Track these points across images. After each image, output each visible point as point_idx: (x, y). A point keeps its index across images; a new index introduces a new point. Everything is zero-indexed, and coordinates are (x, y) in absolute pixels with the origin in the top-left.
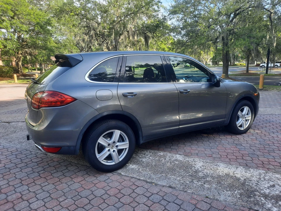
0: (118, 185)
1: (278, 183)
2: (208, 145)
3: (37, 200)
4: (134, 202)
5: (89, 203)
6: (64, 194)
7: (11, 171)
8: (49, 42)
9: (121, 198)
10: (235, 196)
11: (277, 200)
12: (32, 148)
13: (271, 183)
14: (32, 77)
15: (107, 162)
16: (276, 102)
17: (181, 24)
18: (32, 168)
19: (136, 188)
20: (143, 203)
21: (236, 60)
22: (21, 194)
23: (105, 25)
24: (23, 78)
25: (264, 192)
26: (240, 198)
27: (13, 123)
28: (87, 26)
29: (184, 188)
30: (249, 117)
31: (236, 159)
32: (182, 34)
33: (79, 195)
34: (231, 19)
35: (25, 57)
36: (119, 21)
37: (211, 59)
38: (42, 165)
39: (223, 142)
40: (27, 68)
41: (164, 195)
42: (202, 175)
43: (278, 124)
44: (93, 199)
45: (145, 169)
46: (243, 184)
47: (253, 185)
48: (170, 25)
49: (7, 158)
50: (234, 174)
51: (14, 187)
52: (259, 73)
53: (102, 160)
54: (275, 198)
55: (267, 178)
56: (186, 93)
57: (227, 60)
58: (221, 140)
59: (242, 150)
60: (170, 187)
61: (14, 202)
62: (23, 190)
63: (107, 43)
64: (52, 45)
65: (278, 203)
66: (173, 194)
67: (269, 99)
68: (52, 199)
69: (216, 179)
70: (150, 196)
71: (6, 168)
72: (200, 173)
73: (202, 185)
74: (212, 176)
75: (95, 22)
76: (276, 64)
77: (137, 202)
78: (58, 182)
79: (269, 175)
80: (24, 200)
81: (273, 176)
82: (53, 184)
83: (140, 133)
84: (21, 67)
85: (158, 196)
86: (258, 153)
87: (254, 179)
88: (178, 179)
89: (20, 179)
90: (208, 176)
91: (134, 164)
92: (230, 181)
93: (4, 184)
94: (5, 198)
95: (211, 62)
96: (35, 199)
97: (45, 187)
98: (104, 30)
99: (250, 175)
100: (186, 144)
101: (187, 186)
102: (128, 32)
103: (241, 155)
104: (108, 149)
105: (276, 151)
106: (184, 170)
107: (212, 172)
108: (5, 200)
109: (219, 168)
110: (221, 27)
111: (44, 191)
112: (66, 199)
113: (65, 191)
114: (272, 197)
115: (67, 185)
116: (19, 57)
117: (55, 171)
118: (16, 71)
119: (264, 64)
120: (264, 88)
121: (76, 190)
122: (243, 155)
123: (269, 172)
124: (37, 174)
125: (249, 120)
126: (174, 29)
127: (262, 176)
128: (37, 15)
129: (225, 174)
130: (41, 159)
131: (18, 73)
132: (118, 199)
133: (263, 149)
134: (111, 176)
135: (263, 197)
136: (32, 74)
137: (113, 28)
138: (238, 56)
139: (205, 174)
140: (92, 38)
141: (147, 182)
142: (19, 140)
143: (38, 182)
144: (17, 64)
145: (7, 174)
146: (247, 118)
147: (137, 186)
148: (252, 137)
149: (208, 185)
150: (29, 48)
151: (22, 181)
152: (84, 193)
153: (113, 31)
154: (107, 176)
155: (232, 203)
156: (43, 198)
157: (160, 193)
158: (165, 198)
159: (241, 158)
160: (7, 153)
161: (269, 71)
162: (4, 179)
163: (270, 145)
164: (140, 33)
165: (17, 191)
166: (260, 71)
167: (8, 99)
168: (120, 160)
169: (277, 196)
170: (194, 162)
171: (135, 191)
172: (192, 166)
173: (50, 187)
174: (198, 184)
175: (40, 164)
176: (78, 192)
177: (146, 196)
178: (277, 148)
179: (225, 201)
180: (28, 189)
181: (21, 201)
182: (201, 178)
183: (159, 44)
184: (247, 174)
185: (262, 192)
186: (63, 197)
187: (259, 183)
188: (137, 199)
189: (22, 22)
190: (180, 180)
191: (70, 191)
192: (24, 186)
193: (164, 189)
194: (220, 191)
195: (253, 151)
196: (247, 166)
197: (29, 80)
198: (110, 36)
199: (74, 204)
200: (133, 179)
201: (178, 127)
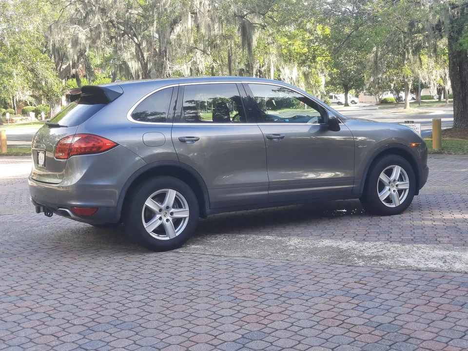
15: (158, 236)
30: (405, 185)
31: (354, 236)
50: (338, 246)
53: (151, 232)
56: (278, 139)
70: (216, 262)
73: (287, 254)
74: (306, 248)
81: (391, 245)
83: (206, 196)
90: (301, 248)
91: (198, 244)
92: (327, 250)
103: (367, 233)
104: (160, 216)
107: (309, 246)
109: (321, 243)
122: (370, 232)
123: (389, 243)
125: (405, 190)
129: (324, 246)
132: (175, 265)
135: (357, 257)
139: (298, 247)
141: (214, 255)
146: (400, 187)
149: (295, 253)
168: (177, 234)
172: (283, 243)
177: (210, 262)
184: (356, 245)
185: (361, 255)
196: (363, 240)
201: (266, 192)
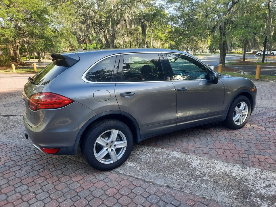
0: (116, 185)
1: (274, 182)
2: (205, 141)
3: (37, 200)
4: (132, 203)
5: (88, 204)
6: (64, 194)
7: (11, 169)
8: (47, 31)
9: (120, 198)
10: (231, 197)
11: (273, 201)
12: (31, 144)
13: (267, 183)
14: (30, 66)
15: (105, 161)
16: (272, 93)
17: (179, 13)
18: (32, 166)
19: (134, 188)
20: (141, 204)
21: (232, 48)
22: (21, 194)
23: (102, 13)
24: (21, 67)
25: (260, 192)
26: (236, 199)
27: (12, 117)
28: (84, 15)
29: (181, 188)
30: (246, 112)
31: (232, 157)
32: (180, 23)
33: (78, 196)
34: (229, 7)
35: (23, 46)
36: (116, 10)
37: (208, 47)
38: (40, 163)
39: (220, 137)
40: (25, 56)
41: (162, 196)
42: (199, 174)
43: (275, 118)
44: (92, 200)
45: (142, 167)
46: (240, 184)
47: (249, 185)
48: (167, 14)
49: (6, 155)
50: (230, 172)
51: (14, 187)
52: (255, 61)
53: (101, 160)
54: (271, 199)
55: (263, 177)
56: (184, 90)
57: (224, 49)
58: (217, 135)
59: (239, 146)
60: (168, 187)
61: (14, 203)
62: (23, 190)
63: (104, 32)
64: (49, 34)
65: (274, 204)
66: (171, 194)
67: (266, 90)
68: (52, 200)
69: (213, 178)
70: (148, 197)
71: (5, 166)
72: (197, 172)
73: (199, 185)
74: (209, 175)
75: (91, 11)
76: (272, 52)
77: (135, 203)
78: (57, 182)
79: (265, 174)
80: (24, 201)
81: (269, 174)
82: (52, 183)
83: (138, 132)
84: (18, 56)
85: (156, 197)
86: (255, 150)
87: (251, 178)
88: (176, 178)
89: (20, 178)
90: (205, 175)
91: (132, 162)
92: (226, 180)
93: (4, 183)
94: (5, 199)
95: (208, 50)
96: (34, 200)
97: (45, 186)
98: (101, 19)
99: (246, 173)
100: (183, 139)
101: (184, 186)
102: (125, 20)
103: (238, 152)
104: (107, 148)
105: (272, 148)
106: (181, 168)
107: (209, 171)
108: (5, 201)
109: (216, 166)
110: (219, 16)
111: (44, 191)
112: (65, 200)
113: (64, 191)
114: (268, 198)
115: (66, 185)
116: (17, 46)
117: (54, 169)
118: (14, 60)
119: (260, 52)
120: (260, 78)
121: (75, 190)
122: (240, 151)
123: (265, 170)
124: (36, 173)
125: (245, 115)
126: (172, 19)
127: (258, 175)
128: (33, 3)
129: (221, 173)
130: (41, 157)
131: (16, 62)
132: (116, 200)
133: (259, 145)
134: (109, 175)
135: (259, 198)
136: (30, 63)
137: (110, 17)
138: (235, 44)
139: (202, 172)
140: (89, 27)
141: (145, 181)
142: (19, 135)
143: (38, 181)
144: (15, 53)
145: (7, 173)
146: (243, 114)
147: (135, 185)
148: (248, 133)
149: (205, 184)
150: (26, 37)
151: (22, 180)
152: (83, 194)
153: (110, 20)
154: (105, 174)
155: (229, 205)
156: (43, 199)
157: (158, 194)
158: (162, 198)
159: (238, 155)
160: (6, 150)
161: (265, 59)
162: (4, 178)
163: (266, 140)
164: (137, 22)
165: (17, 192)
166: (257, 59)
167: (7, 90)
168: (119, 158)
169: (273, 196)
170: (191, 160)
171: (133, 191)
172: (189, 164)
173: (50, 187)
174: (195, 184)
175: (39, 162)
176: (77, 192)
177: (144, 197)
178: (273, 144)
179: (222, 202)
180: (28, 189)
181: (21, 202)
182: (198, 177)
183: (156, 32)
184: (244, 172)
185: (258, 192)
186: (62, 197)
187: (255, 182)
188: (135, 200)
189: (18, 11)
190: (177, 180)
191: (69, 191)
192: (24, 185)
193: (162, 189)
194: (217, 191)
195: (249, 147)
196: (243, 164)
197: (27, 70)
198: (107, 26)
199: (74, 205)
200: (131, 178)
201: (175, 125)
